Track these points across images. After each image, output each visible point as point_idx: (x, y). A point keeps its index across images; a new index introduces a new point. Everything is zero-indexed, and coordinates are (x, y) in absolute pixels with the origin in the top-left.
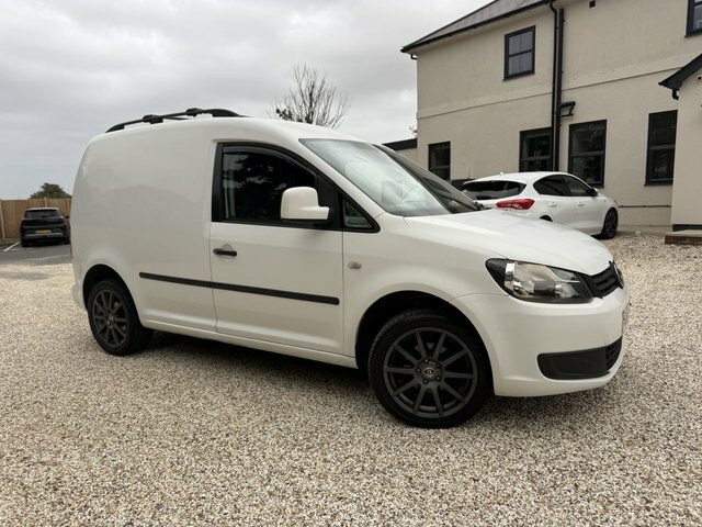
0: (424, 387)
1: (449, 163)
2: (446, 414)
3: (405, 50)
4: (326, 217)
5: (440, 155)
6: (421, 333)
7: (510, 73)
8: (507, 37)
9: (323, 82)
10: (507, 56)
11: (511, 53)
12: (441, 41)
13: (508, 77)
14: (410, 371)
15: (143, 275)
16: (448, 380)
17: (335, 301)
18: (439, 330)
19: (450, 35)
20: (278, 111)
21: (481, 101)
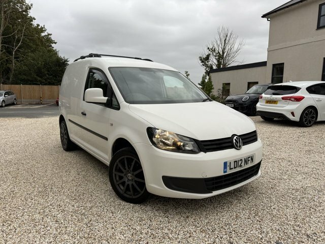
0: (127, 183)
1: (282, 74)
2: (134, 197)
3: (264, 16)
4: (105, 102)
5: (278, 70)
6: (127, 158)
7: (321, 25)
8: (321, 6)
9: (231, 34)
10: (320, 16)
11: (322, 14)
12: (283, 10)
13: (319, 27)
14: (122, 175)
15: (69, 120)
16: (136, 181)
17: (106, 139)
18: (133, 158)
19: (287, 7)
20: (208, 48)
21: (303, 41)
